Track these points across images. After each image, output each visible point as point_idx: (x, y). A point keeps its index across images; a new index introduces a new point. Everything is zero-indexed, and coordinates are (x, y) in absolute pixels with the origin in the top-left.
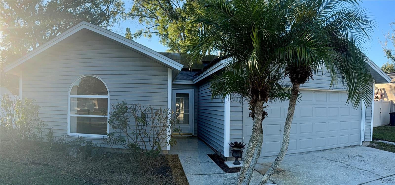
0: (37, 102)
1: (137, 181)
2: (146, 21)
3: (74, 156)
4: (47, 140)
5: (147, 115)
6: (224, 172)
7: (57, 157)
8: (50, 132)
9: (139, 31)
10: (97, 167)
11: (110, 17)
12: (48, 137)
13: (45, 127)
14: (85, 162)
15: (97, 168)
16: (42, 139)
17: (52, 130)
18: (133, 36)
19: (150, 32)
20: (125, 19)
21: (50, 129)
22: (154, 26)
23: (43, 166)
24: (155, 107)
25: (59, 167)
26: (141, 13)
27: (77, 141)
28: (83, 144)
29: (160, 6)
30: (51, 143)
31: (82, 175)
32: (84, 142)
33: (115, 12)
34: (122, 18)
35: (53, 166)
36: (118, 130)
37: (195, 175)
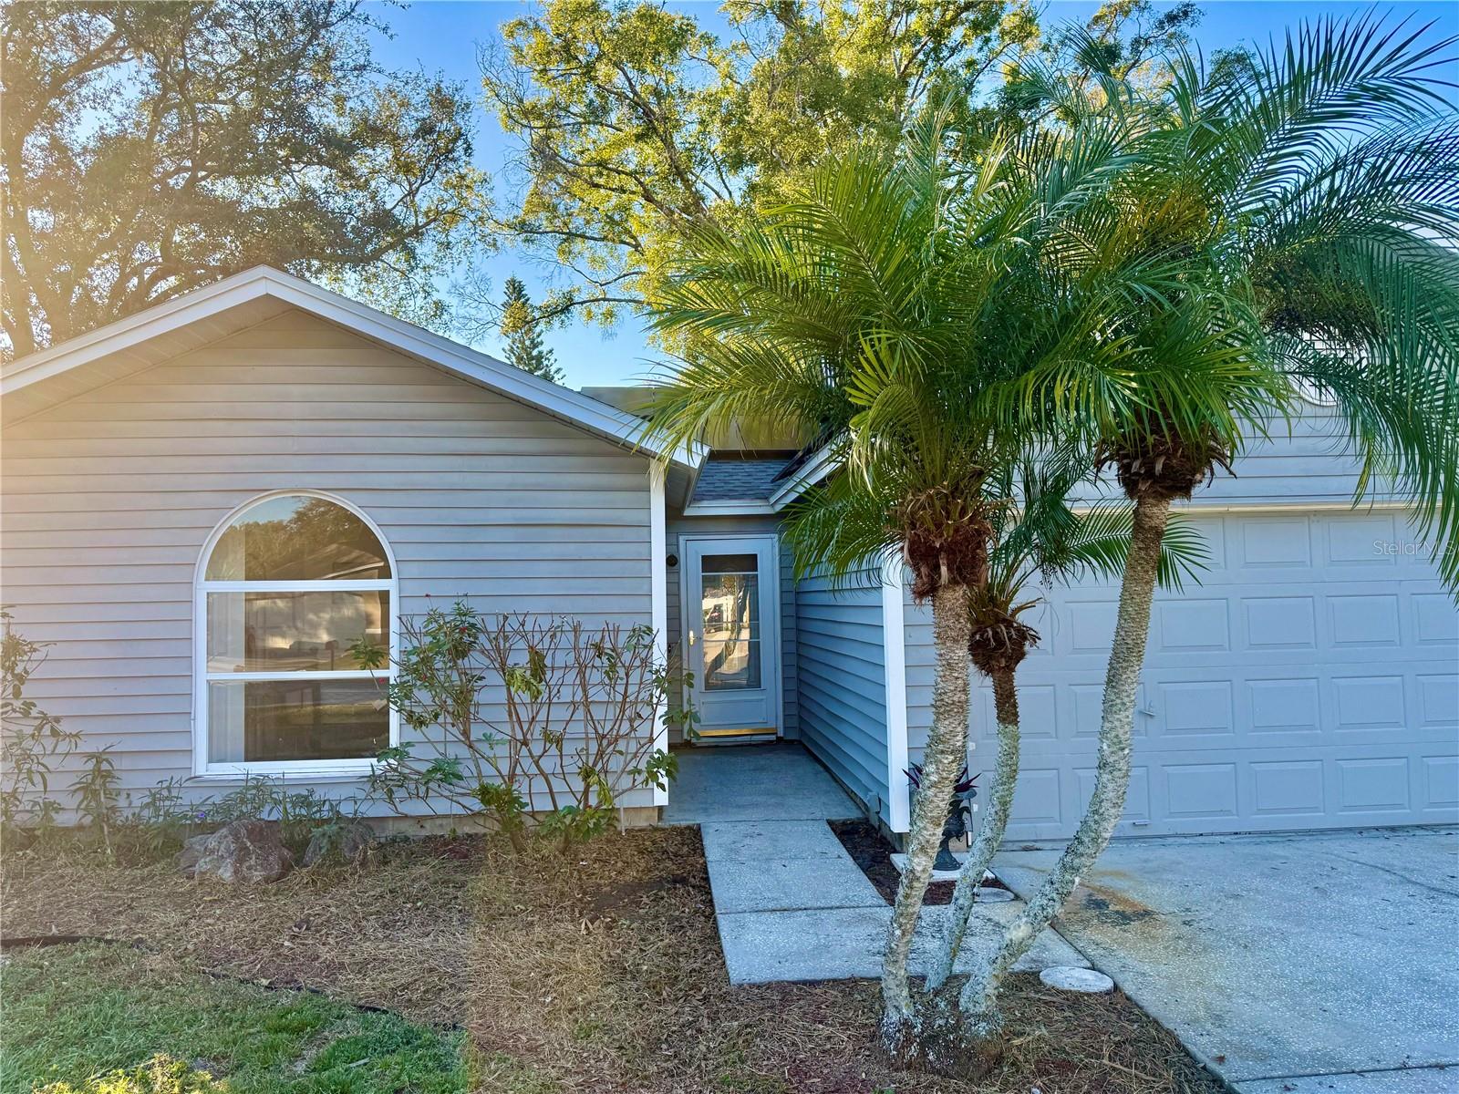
0: (11, 620)
1: (503, 949)
2: (587, 254)
3: (221, 871)
4: (81, 813)
5: (551, 652)
6: (883, 902)
7: (131, 891)
8: (97, 772)
9: (561, 295)
10: (333, 909)
11: (422, 234)
12: (85, 798)
13: (62, 747)
14: (275, 895)
15: (329, 915)
16: (53, 814)
17: (104, 757)
18: (537, 314)
19: (609, 300)
20: (495, 245)
21: (98, 757)
22: (625, 275)
23: (42, 950)
24: (588, 624)
25: (137, 936)
26: (565, 224)
27: (243, 801)
28: (271, 810)
29: (643, 196)
30: (102, 828)
31: (253, 957)
32: (277, 802)
33: (447, 212)
34: (478, 242)
35: (99, 940)
36: (434, 732)
37: (754, 915)
